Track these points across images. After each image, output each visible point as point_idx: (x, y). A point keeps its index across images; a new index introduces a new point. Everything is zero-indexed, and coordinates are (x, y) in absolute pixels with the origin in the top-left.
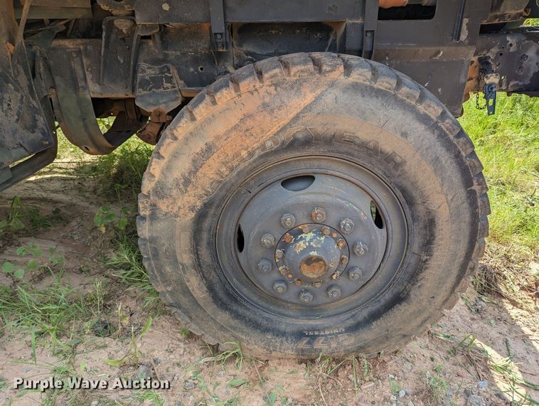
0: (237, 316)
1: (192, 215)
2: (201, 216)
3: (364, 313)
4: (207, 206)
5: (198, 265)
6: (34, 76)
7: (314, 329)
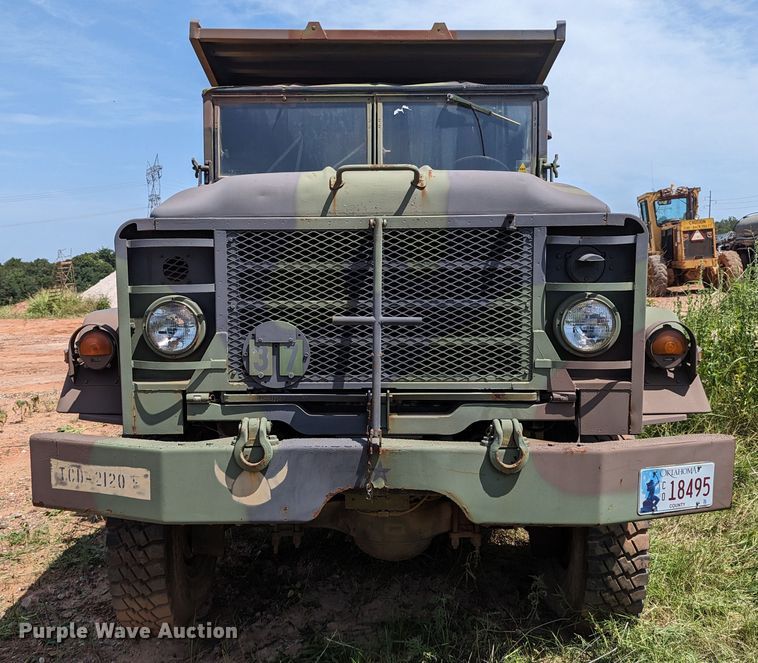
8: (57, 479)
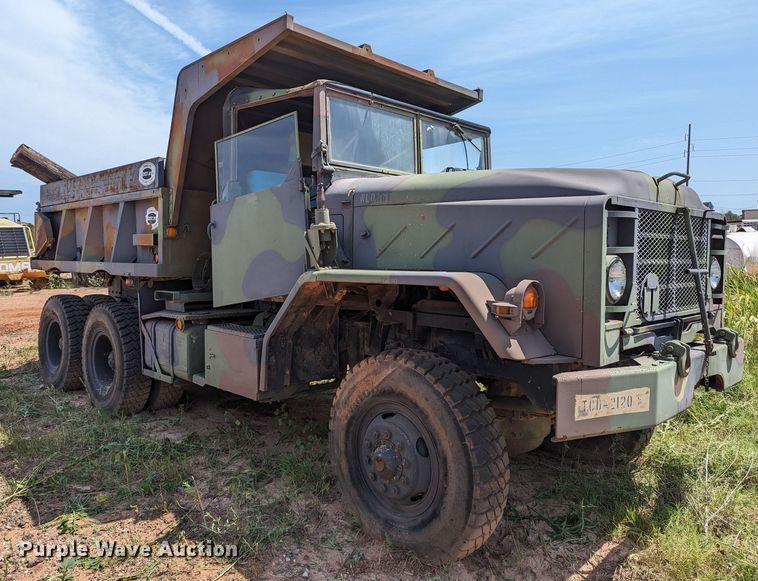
0: (360, 495)
1: (346, 421)
2: (350, 424)
3: (420, 520)
4: (352, 418)
5: (346, 452)
6: (339, 339)
7: (393, 521)
8: (580, 411)
